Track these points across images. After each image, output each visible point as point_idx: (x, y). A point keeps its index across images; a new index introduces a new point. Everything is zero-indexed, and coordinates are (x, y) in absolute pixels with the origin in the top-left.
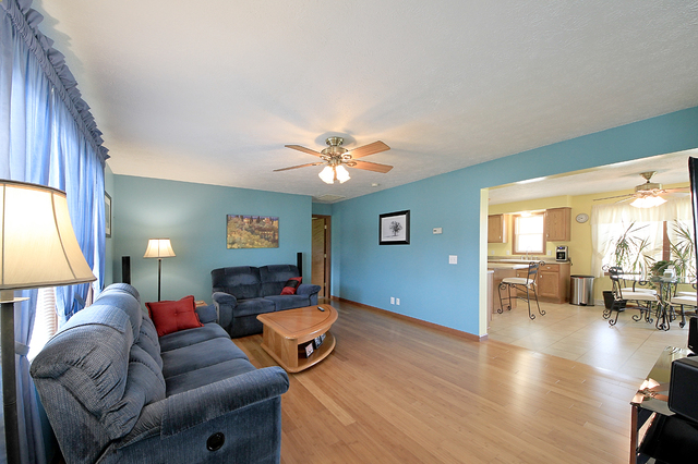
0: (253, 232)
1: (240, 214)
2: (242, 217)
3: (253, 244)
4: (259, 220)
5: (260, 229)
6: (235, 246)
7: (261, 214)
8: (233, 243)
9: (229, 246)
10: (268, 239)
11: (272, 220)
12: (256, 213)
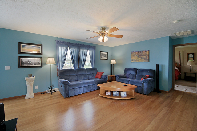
0: (138, 57)
1: (134, 51)
2: (135, 52)
3: (138, 61)
4: (141, 52)
5: (141, 55)
6: (133, 61)
7: (141, 50)
8: (132, 61)
9: (131, 62)
10: (144, 59)
11: (146, 51)
12: (139, 50)
